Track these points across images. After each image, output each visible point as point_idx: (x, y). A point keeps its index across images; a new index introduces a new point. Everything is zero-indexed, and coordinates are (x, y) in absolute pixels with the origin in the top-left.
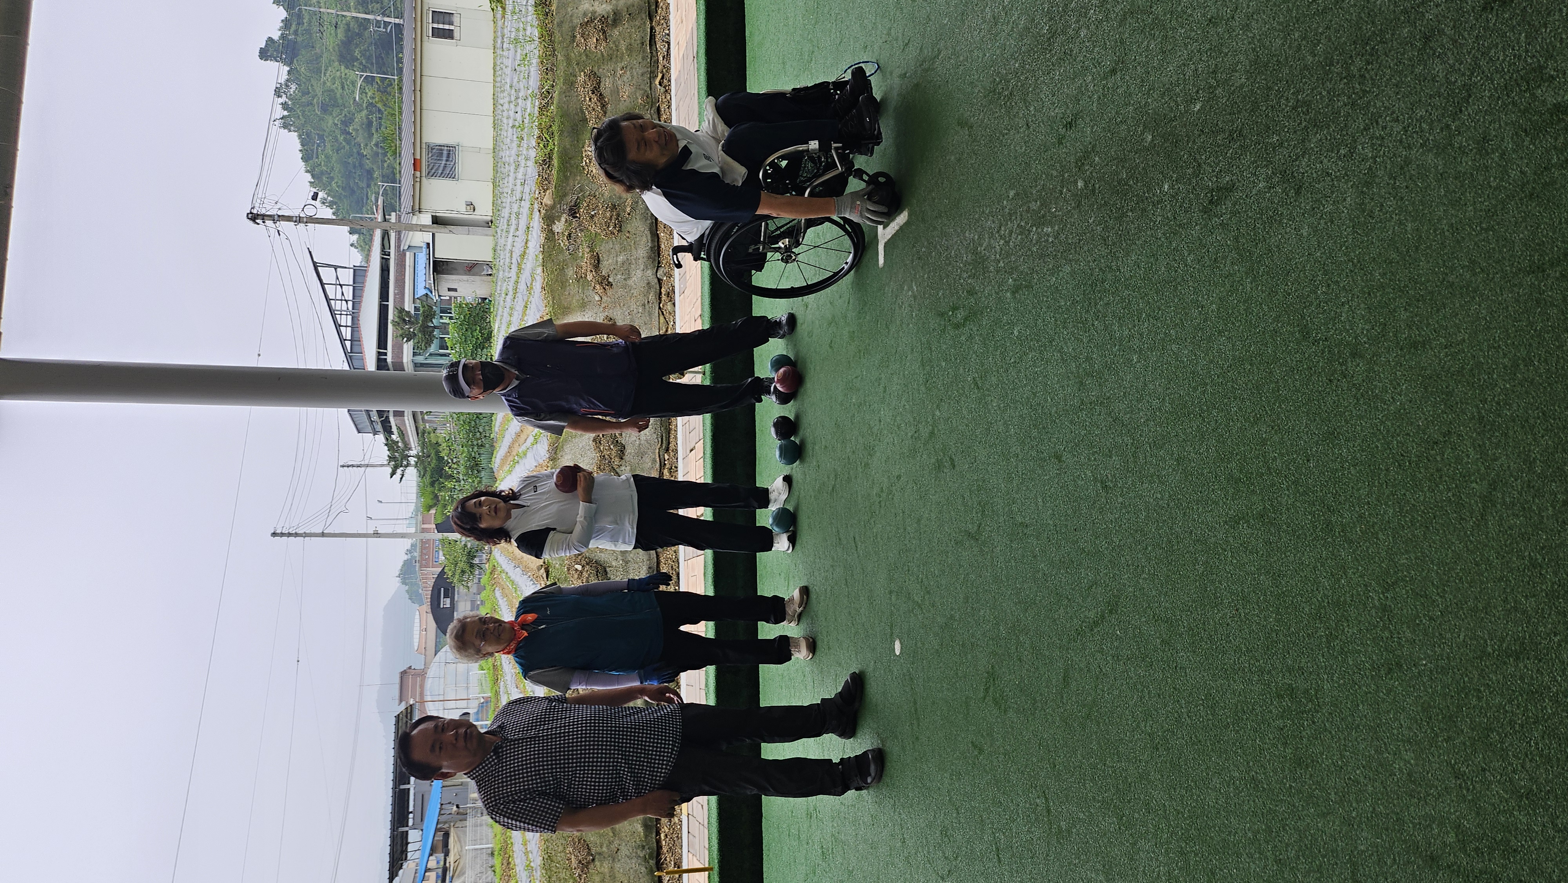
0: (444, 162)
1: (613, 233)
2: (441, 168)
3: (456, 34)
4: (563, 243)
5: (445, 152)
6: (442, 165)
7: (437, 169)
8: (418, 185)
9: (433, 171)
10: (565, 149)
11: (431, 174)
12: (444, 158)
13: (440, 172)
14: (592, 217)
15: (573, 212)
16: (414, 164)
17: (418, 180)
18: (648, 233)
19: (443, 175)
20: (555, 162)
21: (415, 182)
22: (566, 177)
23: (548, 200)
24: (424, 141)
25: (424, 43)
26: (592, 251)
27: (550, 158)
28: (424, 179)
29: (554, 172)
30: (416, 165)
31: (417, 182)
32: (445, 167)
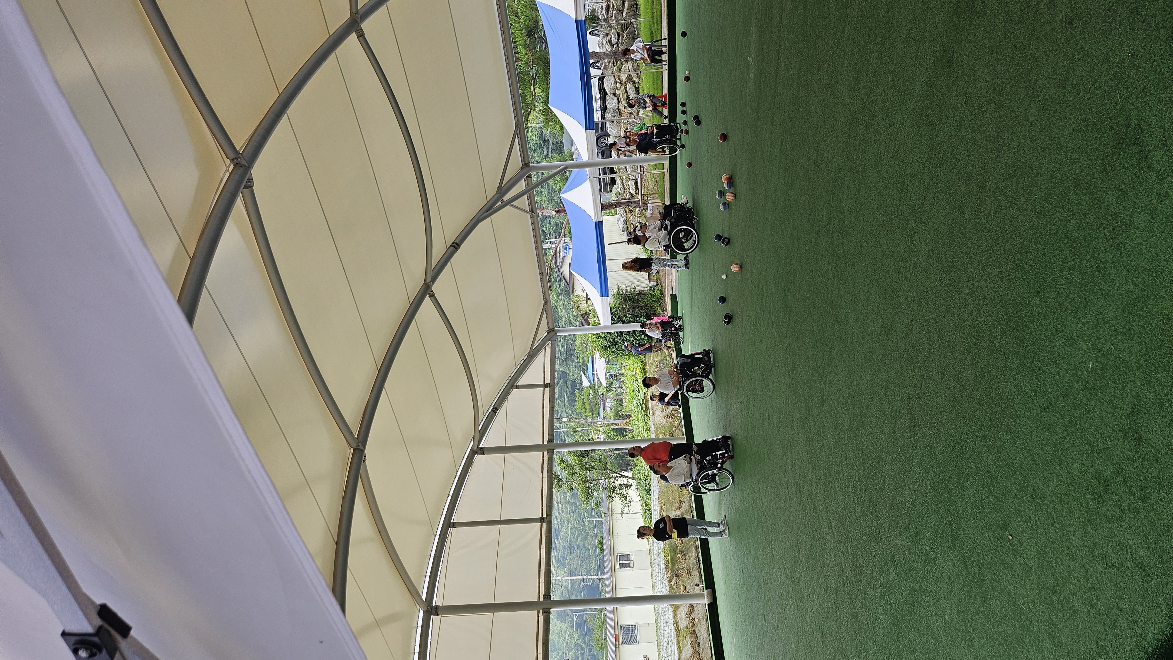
0: (630, 635)
1: (688, 577)
2: (629, 638)
3: (631, 565)
4: (675, 586)
5: (631, 629)
6: (630, 636)
7: (627, 639)
8: (618, 649)
9: (625, 640)
10: (672, 557)
11: (624, 642)
12: (631, 632)
13: (629, 640)
14: (682, 575)
15: (677, 575)
16: (615, 638)
17: (618, 646)
18: (698, 574)
19: (630, 642)
20: (670, 562)
21: (616, 648)
22: (673, 566)
23: (669, 575)
24: (619, 624)
25: (616, 572)
26: (683, 585)
27: (668, 562)
28: (620, 646)
29: (670, 565)
30: (616, 638)
31: (617, 647)
32: (631, 637)
